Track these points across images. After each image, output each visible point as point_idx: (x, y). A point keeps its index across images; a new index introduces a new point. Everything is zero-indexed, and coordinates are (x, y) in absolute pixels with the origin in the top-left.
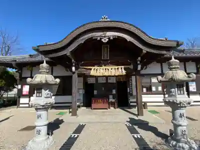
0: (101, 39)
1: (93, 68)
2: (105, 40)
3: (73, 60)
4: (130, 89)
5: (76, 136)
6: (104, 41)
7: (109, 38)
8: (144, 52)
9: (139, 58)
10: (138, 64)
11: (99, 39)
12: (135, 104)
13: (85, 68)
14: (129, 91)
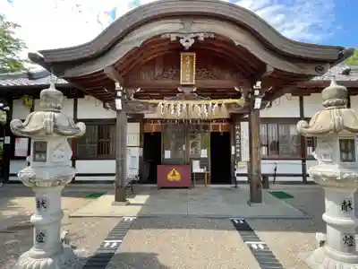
0: (178, 39)
1: (160, 102)
2: (187, 41)
3: (117, 85)
4: (236, 149)
5: (115, 244)
6: (184, 44)
7: (196, 38)
8: (270, 69)
9: (259, 84)
10: (256, 96)
11: (173, 38)
12: (246, 179)
13: (142, 103)
14: (233, 153)
